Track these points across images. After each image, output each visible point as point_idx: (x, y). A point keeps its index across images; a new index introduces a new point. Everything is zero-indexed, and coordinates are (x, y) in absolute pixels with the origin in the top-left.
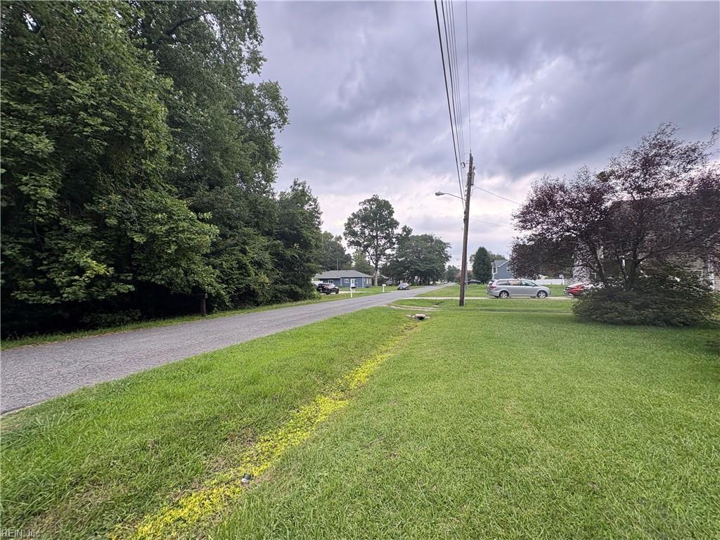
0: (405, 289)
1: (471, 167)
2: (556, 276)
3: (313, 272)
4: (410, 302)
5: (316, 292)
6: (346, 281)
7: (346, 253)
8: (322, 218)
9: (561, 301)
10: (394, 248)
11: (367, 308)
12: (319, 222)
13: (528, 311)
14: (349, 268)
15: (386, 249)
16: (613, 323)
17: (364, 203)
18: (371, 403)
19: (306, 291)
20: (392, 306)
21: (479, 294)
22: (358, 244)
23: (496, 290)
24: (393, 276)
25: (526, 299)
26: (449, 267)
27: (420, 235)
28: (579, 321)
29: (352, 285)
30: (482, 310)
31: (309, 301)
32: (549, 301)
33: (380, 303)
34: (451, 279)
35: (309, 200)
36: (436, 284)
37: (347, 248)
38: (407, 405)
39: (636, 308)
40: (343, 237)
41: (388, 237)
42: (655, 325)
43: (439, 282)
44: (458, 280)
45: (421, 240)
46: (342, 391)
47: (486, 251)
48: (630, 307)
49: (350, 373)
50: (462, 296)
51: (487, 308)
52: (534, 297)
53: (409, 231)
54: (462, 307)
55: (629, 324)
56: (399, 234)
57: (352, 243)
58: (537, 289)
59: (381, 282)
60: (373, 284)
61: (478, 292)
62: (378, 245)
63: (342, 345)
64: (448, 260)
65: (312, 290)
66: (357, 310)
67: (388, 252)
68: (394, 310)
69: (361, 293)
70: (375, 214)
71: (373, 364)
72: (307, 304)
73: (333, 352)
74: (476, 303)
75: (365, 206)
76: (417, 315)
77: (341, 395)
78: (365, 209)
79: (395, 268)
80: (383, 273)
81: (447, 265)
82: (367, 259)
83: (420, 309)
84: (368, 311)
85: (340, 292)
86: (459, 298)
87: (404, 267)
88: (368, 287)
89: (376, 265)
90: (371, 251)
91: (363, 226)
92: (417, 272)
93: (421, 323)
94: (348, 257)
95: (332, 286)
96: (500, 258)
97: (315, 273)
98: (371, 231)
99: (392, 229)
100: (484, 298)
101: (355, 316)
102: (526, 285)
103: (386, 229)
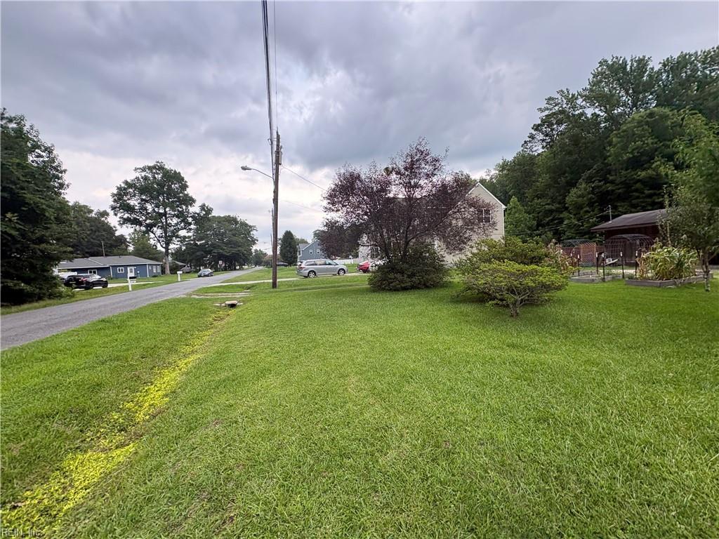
0: (207, 276)
1: (278, 145)
2: (347, 257)
3: (55, 259)
4: (217, 290)
5: (63, 289)
6: (120, 271)
7: (117, 234)
8: (66, 178)
9: (357, 277)
10: (190, 229)
11: (157, 301)
12: (61, 186)
13: (334, 287)
14: (124, 253)
15: (179, 230)
16: (396, 290)
17: (143, 170)
18: (177, 438)
19: (40, 289)
20: (193, 296)
21: (289, 276)
22: (135, 222)
23: (306, 270)
24: (190, 261)
25: (329, 277)
26: (256, 251)
27: (222, 216)
28: (374, 291)
29: (130, 275)
30: (295, 290)
31: (48, 302)
32: (348, 277)
33: (176, 294)
34: (258, 263)
35: (36, 146)
36: (243, 269)
37: (118, 227)
38: (236, 422)
39: (409, 276)
40: (111, 213)
41: (182, 216)
42: (419, 288)
43: (246, 267)
44: (267, 264)
45: (224, 221)
46: (120, 431)
47: (292, 235)
48: (406, 276)
49: (134, 397)
50: (275, 278)
51: (299, 288)
52: (335, 275)
53: (209, 211)
54: (275, 290)
55: (405, 289)
56: (196, 213)
57: (126, 221)
58: (337, 268)
59: (174, 270)
60: (163, 272)
61: (288, 274)
62: (169, 225)
63: (117, 358)
64: (254, 243)
65: (56, 285)
66: (141, 306)
67: (183, 233)
68: (197, 300)
69: (144, 285)
70: (161, 185)
71: (173, 375)
72: (45, 306)
73: (102, 373)
74: (289, 284)
75: (143, 174)
76: (228, 302)
77: (120, 438)
78: (146, 178)
79: (193, 253)
80: (176, 259)
81: (254, 248)
82: (152, 242)
83: (230, 295)
84: (158, 306)
85: (109, 286)
86: (271, 281)
87: (205, 252)
88: (155, 276)
89: (167, 249)
90: (158, 232)
91: (142, 200)
92: (220, 257)
93: (233, 311)
94: (121, 240)
95: (96, 277)
96: (304, 242)
97: (59, 259)
98: (156, 207)
99: (187, 206)
100: (295, 279)
101: (138, 314)
102: (330, 264)
103: (178, 206)
